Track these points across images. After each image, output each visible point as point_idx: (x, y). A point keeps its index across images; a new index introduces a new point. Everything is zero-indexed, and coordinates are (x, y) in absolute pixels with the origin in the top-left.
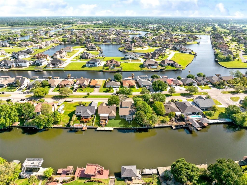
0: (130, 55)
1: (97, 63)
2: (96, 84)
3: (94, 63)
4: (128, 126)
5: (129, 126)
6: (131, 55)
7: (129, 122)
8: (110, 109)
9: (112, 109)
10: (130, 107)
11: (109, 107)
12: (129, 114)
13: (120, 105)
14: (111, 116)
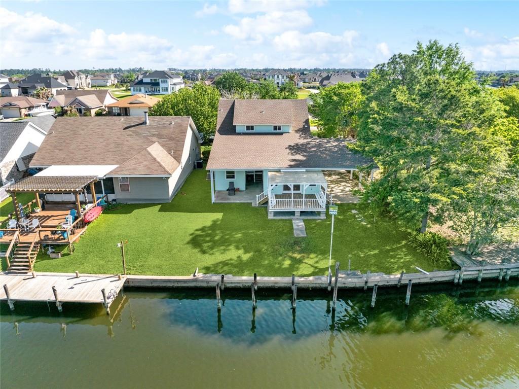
0: (276, 76)
1: (167, 82)
2: (131, 103)
3: (159, 83)
4: (287, 263)
5: (296, 262)
6: (280, 77)
7: (299, 224)
8: (141, 134)
9: (154, 135)
10: (297, 131)
11: (132, 125)
12: (292, 163)
13: (224, 116)
14: (133, 174)
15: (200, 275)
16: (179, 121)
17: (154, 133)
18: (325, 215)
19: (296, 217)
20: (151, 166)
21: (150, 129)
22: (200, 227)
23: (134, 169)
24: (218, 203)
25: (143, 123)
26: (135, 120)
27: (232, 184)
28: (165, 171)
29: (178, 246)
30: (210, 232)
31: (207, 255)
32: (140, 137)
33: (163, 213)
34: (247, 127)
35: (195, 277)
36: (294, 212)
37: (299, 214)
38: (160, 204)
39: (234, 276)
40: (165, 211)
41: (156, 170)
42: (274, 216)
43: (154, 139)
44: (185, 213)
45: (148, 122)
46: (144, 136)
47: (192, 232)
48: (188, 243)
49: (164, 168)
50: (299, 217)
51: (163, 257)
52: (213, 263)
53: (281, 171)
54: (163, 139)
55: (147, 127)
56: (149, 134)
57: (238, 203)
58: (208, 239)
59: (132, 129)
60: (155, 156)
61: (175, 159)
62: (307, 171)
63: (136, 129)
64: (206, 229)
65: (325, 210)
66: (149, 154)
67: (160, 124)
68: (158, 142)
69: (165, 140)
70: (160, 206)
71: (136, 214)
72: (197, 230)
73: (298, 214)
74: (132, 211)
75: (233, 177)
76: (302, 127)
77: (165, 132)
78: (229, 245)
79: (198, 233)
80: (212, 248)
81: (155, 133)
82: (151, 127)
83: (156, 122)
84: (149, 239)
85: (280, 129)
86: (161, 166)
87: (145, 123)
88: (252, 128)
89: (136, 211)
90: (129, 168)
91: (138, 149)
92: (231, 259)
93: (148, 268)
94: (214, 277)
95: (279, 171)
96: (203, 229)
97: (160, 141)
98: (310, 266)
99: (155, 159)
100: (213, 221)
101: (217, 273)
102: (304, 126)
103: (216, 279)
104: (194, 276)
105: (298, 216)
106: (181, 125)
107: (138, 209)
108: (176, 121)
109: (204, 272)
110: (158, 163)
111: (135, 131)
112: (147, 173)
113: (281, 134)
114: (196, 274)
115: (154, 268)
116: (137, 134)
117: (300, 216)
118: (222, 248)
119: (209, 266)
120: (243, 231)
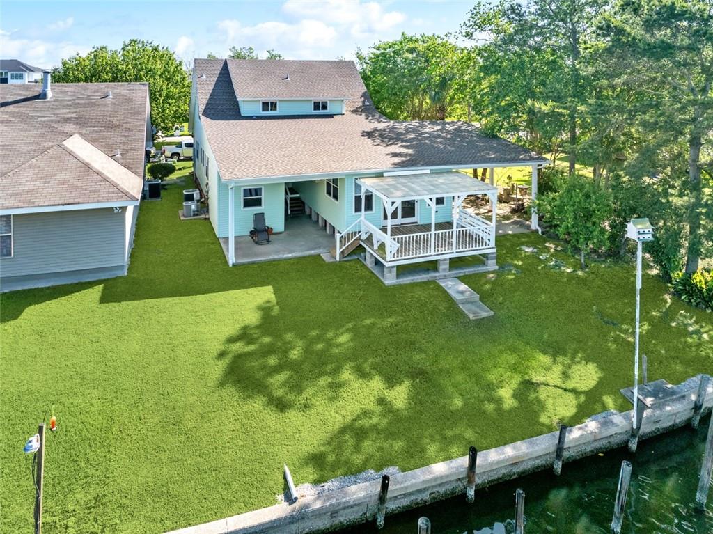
7: (458, 288)
8: (33, 118)
9: (67, 120)
10: (355, 111)
11: (10, 100)
12: (397, 160)
13: (211, 88)
14: (30, 204)
15: (306, 493)
16: (124, 92)
17: (66, 116)
18: (495, 261)
19: (441, 273)
20: (79, 183)
21: (57, 107)
22: (233, 330)
23: (31, 192)
24: (243, 264)
25: (37, 97)
26: (18, 91)
27: (260, 218)
28: (120, 191)
29: (192, 399)
30: (267, 340)
31: (292, 414)
32: (32, 125)
33: (114, 307)
34: (263, 103)
35: (297, 505)
36: (436, 261)
37: (448, 266)
38: (97, 283)
39: (404, 470)
40: (119, 300)
41: (95, 191)
42: (398, 276)
43: (69, 128)
44: (176, 299)
45: (50, 94)
46: (42, 124)
47: (218, 347)
48: (222, 384)
49: (115, 186)
50: (447, 273)
51: (160, 449)
52: (324, 437)
53: (385, 174)
54: (91, 126)
55: (48, 105)
56: (54, 119)
57: (291, 259)
58: (272, 361)
59: (11, 108)
60: (87, 160)
61: (128, 168)
62: (432, 173)
63: (21, 109)
64: (255, 333)
65: (495, 250)
66: (71, 154)
67: (78, 98)
68: (80, 134)
69: (96, 129)
70: (101, 287)
71: (34, 319)
72: (231, 340)
73: (444, 266)
74: (21, 312)
75: (258, 202)
76: (360, 104)
77: (92, 114)
78: (337, 371)
79: (239, 347)
80: (297, 387)
81: (69, 115)
82: (58, 103)
83: (69, 93)
84: (95, 393)
85: (325, 107)
86: (105, 180)
87: (43, 96)
88: (274, 106)
89: (32, 313)
90: (16, 190)
91: (29, 152)
92: (366, 413)
93: (122, 506)
94: (353, 488)
95: (380, 175)
96: (244, 335)
97: (84, 131)
98: (560, 391)
99: (87, 165)
100: (260, 308)
101: (353, 472)
102: (364, 102)
103: (362, 494)
104: (290, 499)
105: (445, 270)
106: (130, 100)
107: (37, 303)
108: (115, 91)
109: (312, 477)
110: (98, 173)
111: (18, 112)
112: (71, 201)
113: (331, 116)
114: (295, 493)
115: (143, 503)
116: (25, 119)
117: (450, 270)
118: (324, 381)
119: (316, 451)
120: (350, 325)
